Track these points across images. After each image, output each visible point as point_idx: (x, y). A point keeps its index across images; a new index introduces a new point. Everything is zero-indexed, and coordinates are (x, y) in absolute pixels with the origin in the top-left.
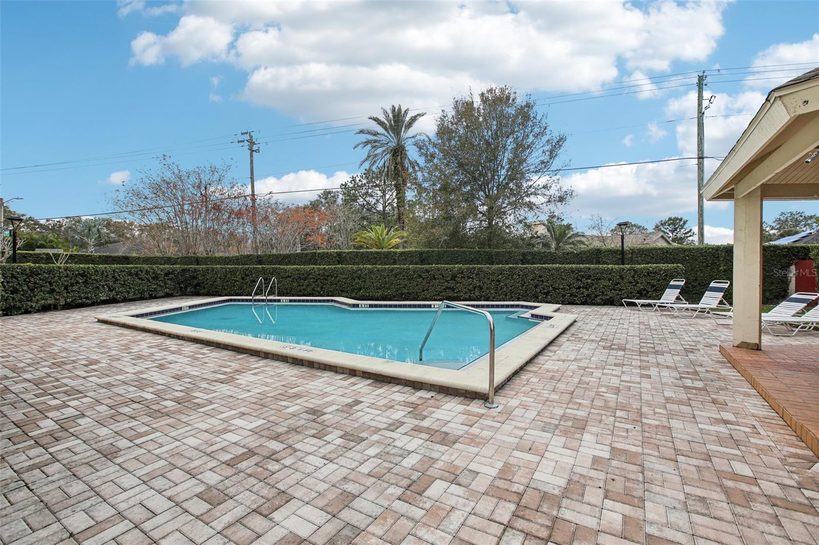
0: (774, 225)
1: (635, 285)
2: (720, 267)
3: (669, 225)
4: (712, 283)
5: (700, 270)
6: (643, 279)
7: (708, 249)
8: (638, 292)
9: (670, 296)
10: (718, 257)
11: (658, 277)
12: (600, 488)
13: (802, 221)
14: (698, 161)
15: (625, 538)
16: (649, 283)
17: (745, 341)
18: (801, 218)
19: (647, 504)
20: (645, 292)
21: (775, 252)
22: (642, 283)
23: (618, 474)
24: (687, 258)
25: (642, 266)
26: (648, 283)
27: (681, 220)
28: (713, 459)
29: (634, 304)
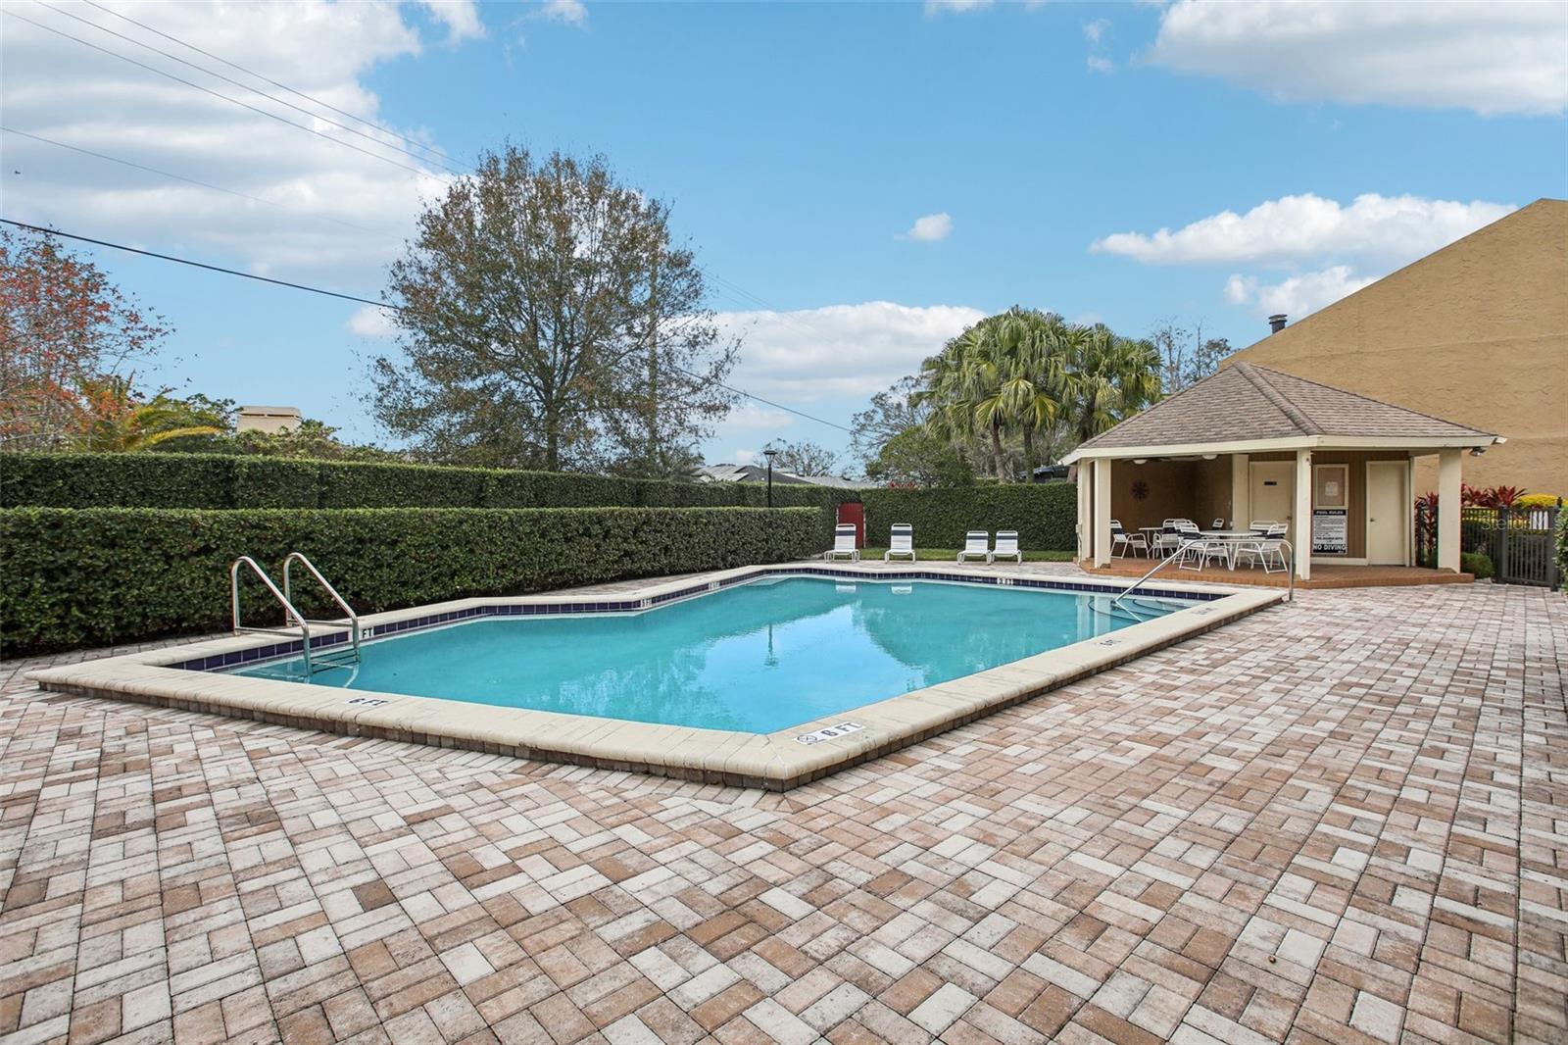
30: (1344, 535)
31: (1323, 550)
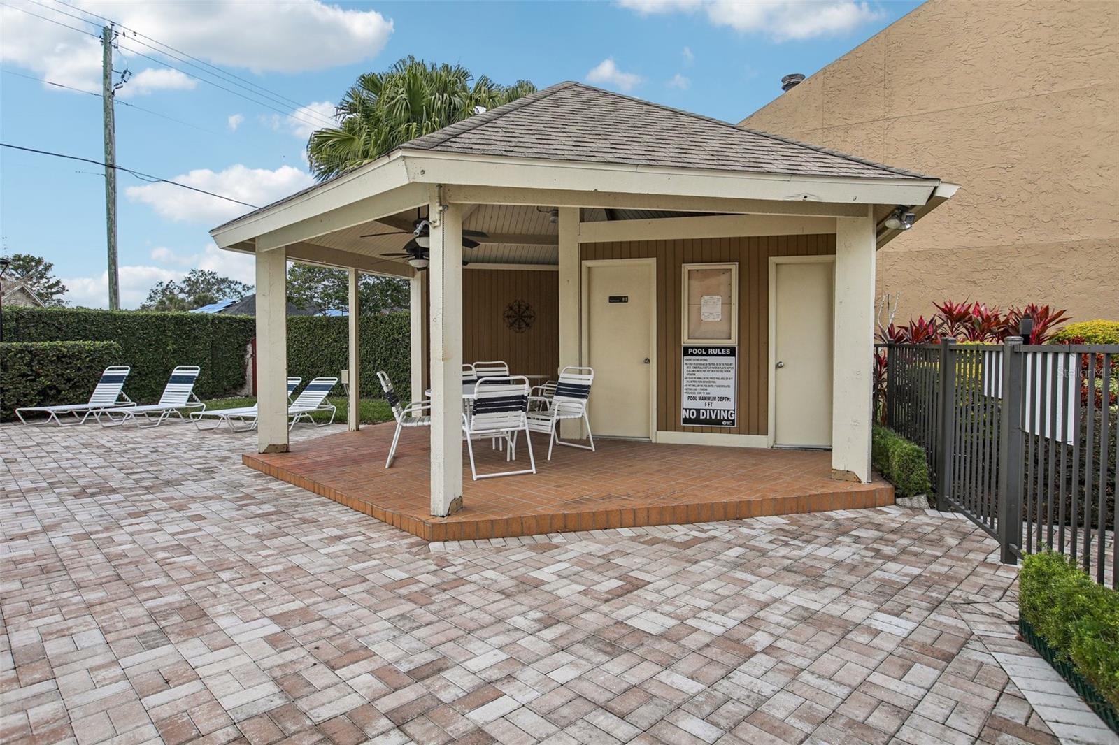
0: (183, 286)
1: (34, 380)
2: (168, 345)
3: (16, 269)
4: (175, 371)
5: (140, 351)
6: (50, 368)
7: (151, 319)
8: (40, 393)
9: (105, 395)
10: (164, 331)
11: (78, 363)
12: (315, 664)
13: (214, 284)
14: (107, 171)
15: (396, 690)
16: (62, 375)
17: (273, 443)
18: (214, 280)
19: (373, 648)
20: (54, 392)
21: (232, 325)
22: (47, 375)
23: (313, 639)
24: (120, 331)
25: (46, 344)
26: (58, 376)
27: (39, 262)
28: (369, 577)
29: (46, 415)
30: (731, 392)
31: (698, 421)
